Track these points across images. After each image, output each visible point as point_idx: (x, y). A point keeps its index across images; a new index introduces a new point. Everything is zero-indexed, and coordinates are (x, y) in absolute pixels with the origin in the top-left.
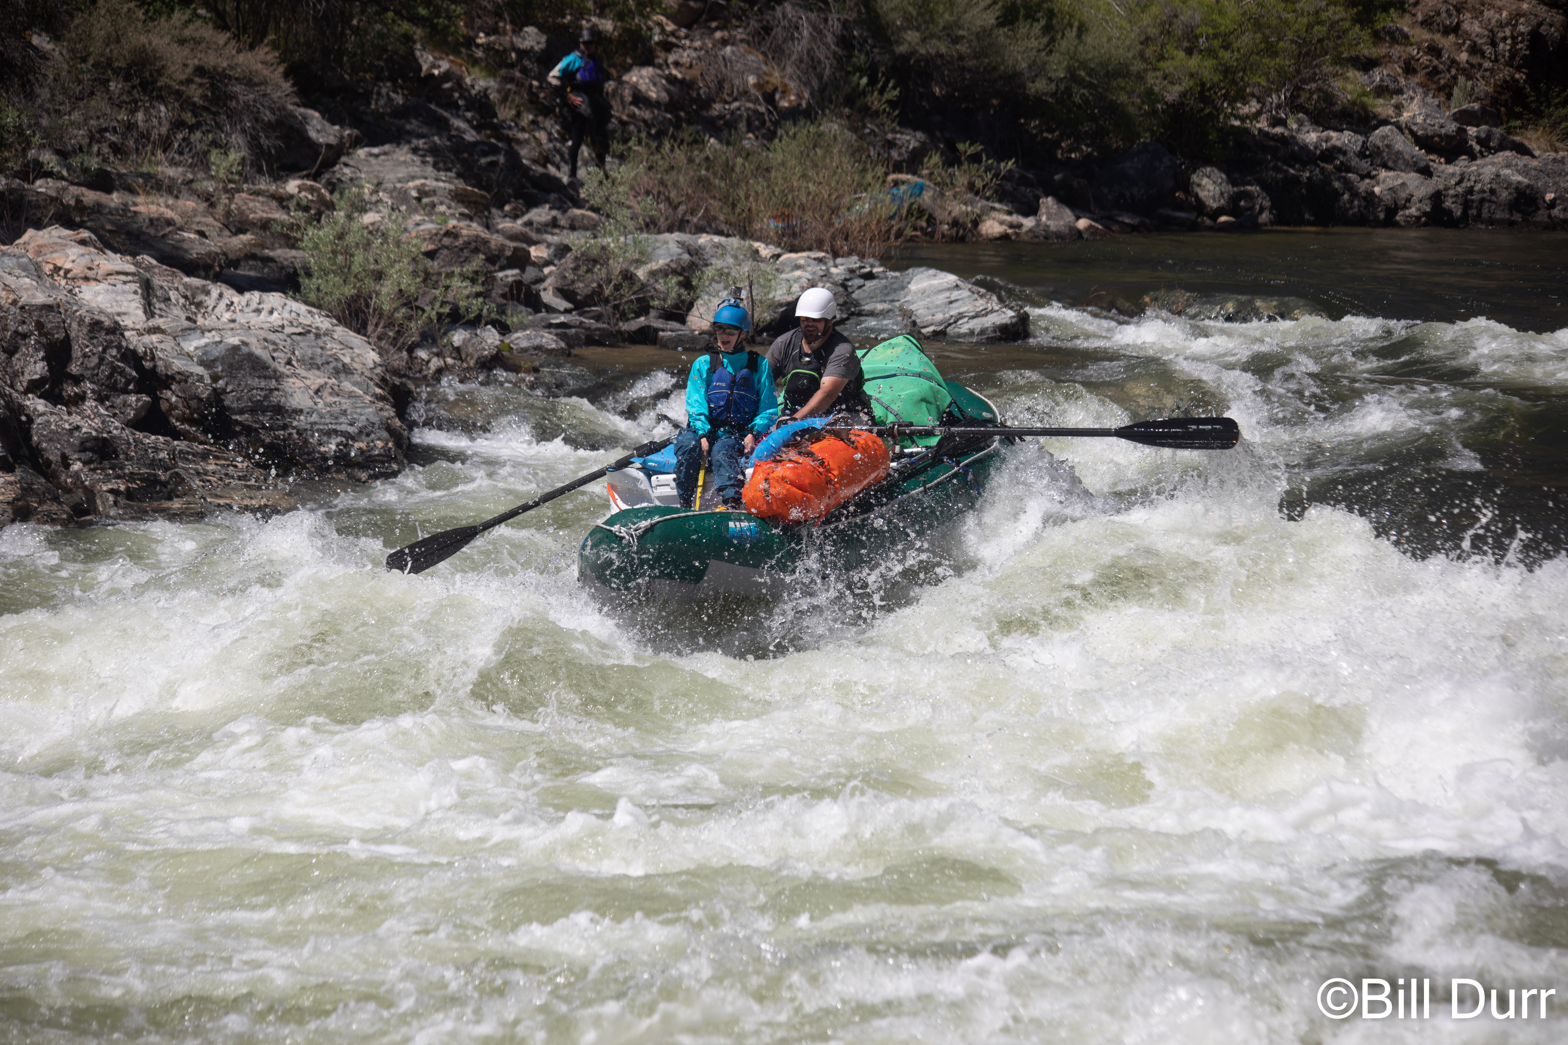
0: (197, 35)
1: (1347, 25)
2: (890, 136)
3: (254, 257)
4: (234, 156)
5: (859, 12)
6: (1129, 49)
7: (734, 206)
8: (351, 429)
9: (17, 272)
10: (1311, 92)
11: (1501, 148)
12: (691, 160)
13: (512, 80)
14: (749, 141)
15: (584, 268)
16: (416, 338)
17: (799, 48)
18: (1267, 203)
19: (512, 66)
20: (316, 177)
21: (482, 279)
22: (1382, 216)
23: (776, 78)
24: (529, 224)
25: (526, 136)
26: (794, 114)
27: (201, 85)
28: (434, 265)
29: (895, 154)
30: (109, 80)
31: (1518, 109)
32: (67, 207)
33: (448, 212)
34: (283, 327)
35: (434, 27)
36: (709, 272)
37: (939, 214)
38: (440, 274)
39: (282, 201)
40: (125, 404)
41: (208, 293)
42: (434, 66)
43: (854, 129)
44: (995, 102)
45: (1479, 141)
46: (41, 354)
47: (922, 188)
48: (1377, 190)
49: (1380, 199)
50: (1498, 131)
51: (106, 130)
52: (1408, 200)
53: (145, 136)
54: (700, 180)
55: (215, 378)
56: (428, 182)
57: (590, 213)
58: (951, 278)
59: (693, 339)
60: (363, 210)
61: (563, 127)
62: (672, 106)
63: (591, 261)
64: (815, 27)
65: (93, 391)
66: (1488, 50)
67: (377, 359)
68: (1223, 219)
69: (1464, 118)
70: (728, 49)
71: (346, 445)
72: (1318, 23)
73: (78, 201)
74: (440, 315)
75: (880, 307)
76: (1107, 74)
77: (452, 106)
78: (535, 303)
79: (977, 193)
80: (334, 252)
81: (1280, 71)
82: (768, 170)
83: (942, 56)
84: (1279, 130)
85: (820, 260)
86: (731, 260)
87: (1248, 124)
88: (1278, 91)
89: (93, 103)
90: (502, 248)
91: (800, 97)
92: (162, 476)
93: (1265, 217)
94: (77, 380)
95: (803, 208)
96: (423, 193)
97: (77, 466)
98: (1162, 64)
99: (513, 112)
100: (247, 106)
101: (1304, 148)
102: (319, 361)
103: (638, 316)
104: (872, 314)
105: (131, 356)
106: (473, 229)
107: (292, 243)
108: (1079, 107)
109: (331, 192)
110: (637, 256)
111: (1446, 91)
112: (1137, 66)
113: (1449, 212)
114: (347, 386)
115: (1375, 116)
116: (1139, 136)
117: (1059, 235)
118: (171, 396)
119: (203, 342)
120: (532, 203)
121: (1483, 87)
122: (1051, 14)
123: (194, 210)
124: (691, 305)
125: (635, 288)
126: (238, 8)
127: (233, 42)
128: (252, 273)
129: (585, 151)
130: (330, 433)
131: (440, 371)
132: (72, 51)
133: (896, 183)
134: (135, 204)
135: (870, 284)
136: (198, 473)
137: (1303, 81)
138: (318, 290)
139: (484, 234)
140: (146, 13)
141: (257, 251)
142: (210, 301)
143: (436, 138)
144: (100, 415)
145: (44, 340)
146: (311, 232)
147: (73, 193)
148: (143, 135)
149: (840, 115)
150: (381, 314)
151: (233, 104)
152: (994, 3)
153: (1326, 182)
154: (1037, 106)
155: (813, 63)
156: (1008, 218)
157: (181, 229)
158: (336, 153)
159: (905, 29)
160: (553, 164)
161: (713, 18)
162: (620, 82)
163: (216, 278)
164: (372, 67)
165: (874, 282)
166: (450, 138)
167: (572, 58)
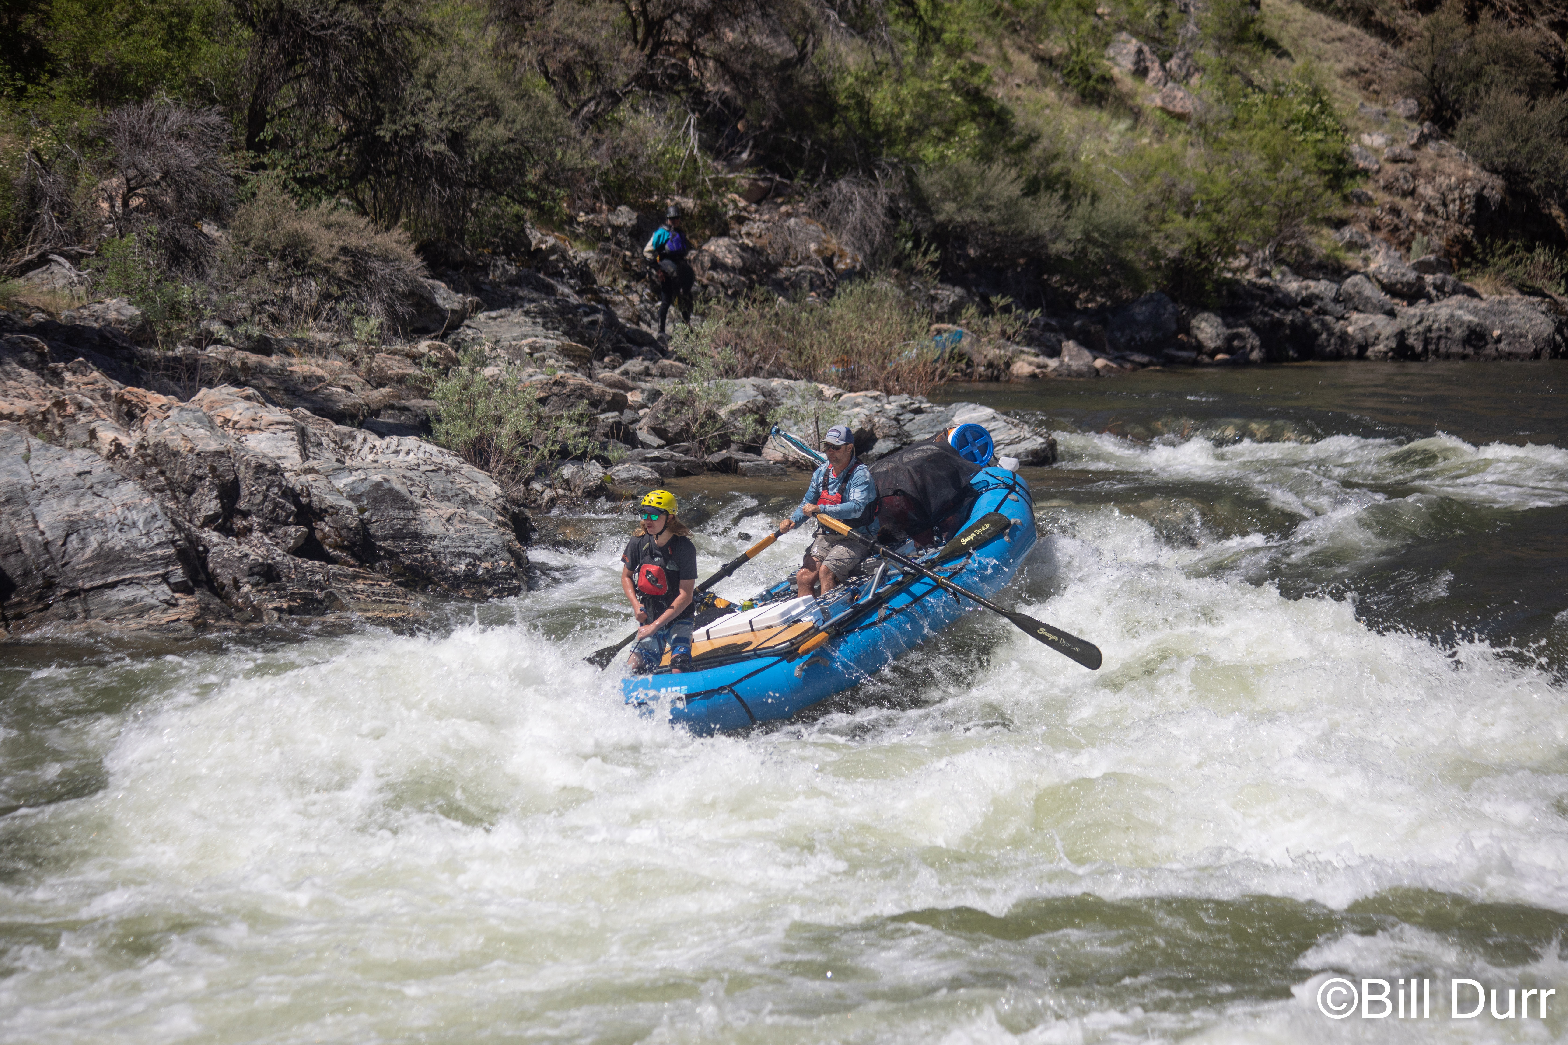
0: (341, 220)
1: (1320, 190)
2: (932, 292)
3: (392, 407)
4: (374, 322)
5: (904, 187)
6: (1135, 213)
7: (800, 354)
8: (478, 552)
9: (194, 424)
10: (1292, 248)
11: (1454, 292)
12: (762, 316)
13: (608, 251)
14: (812, 298)
15: (674, 410)
16: (531, 473)
17: (853, 218)
18: (1256, 342)
19: (608, 239)
20: (443, 338)
21: (586, 421)
22: (1355, 352)
23: (834, 244)
24: (626, 373)
25: (622, 298)
26: (850, 275)
27: (345, 262)
28: (545, 410)
29: (937, 307)
30: (267, 261)
31: (1467, 260)
32: (233, 368)
33: (557, 365)
34: (418, 465)
35: (541, 209)
36: (781, 410)
37: (977, 358)
38: (550, 417)
39: (415, 359)
40: (286, 534)
41: (354, 438)
42: (541, 241)
43: (902, 287)
44: (1022, 261)
45: (1436, 287)
46: (215, 493)
47: (961, 335)
48: (1350, 330)
49: (1353, 338)
50: (1451, 278)
52: (1377, 338)
53: (298, 307)
54: (772, 333)
55: (362, 510)
56: (539, 340)
57: (677, 363)
58: (990, 411)
59: (768, 469)
60: (484, 365)
62: (745, 270)
63: (681, 403)
64: (866, 200)
65: (259, 524)
66: (1440, 210)
67: (499, 491)
68: (1220, 357)
69: (1423, 267)
70: (792, 221)
71: (474, 565)
72: (1297, 189)
73: (244, 364)
74: (551, 453)
76: (1117, 235)
77: (558, 275)
78: (631, 440)
79: (1009, 339)
80: (461, 401)
81: (1265, 230)
82: (829, 323)
83: (975, 223)
84: (1265, 280)
85: (876, 398)
86: (799, 400)
87: (1238, 276)
88: (1263, 247)
89: (254, 280)
90: (603, 394)
91: (854, 260)
92: (319, 595)
93: (1255, 355)
94: (245, 515)
95: (860, 354)
96: (534, 349)
97: (246, 588)
98: (1163, 226)
99: (610, 279)
100: (384, 279)
101: (1287, 295)
102: (450, 494)
103: (720, 450)
105: (290, 494)
106: (578, 379)
107: (425, 394)
108: (1094, 264)
109: (457, 351)
110: (718, 398)
111: (1406, 245)
112: (1142, 228)
113: (1412, 348)
114: (474, 514)
115: (1346, 268)
116: (1146, 288)
117: (1079, 374)
118: (324, 527)
119: (351, 479)
120: (627, 355)
121: (1437, 242)
122: (1068, 185)
123: (341, 369)
124: (766, 439)
125: (718, 425)
126: (375, 196)
127: (372, 226)
128: (391, 421)
129: (672, 310)
130: (460, 555)
131: (553, 501)
132: (236, 236)
133: (939, 332)
134: (291, 365)
135: (919, 418)
136: (349, 592)
137: (1285, 239)
138: (447, 433)
139: (588, 383)
140: (298, 203)
141: (395, 402)
142: (356, 445)
143: (545, 303)
144: (265, 544)
145: (217, 481)
146: (440, 384)
147: (238, 357)
148: (296, 307)
149: (889, 275)
150: (501, 453)
151: (372, 278)
152: (1019, 176)
153: (1307, 324)
154: (1058, 264)
155: (865, 231)
156: (1036, 360)
157: (330, 385)
158: (460, 317)
159: (943, 200)
160: (645, 322)
161: (779, 195)
162: (701, 251)
163: (361, 426)
164: (489, 243)
165: (923, 416)
166: (556, 302)
167: (661, 233)
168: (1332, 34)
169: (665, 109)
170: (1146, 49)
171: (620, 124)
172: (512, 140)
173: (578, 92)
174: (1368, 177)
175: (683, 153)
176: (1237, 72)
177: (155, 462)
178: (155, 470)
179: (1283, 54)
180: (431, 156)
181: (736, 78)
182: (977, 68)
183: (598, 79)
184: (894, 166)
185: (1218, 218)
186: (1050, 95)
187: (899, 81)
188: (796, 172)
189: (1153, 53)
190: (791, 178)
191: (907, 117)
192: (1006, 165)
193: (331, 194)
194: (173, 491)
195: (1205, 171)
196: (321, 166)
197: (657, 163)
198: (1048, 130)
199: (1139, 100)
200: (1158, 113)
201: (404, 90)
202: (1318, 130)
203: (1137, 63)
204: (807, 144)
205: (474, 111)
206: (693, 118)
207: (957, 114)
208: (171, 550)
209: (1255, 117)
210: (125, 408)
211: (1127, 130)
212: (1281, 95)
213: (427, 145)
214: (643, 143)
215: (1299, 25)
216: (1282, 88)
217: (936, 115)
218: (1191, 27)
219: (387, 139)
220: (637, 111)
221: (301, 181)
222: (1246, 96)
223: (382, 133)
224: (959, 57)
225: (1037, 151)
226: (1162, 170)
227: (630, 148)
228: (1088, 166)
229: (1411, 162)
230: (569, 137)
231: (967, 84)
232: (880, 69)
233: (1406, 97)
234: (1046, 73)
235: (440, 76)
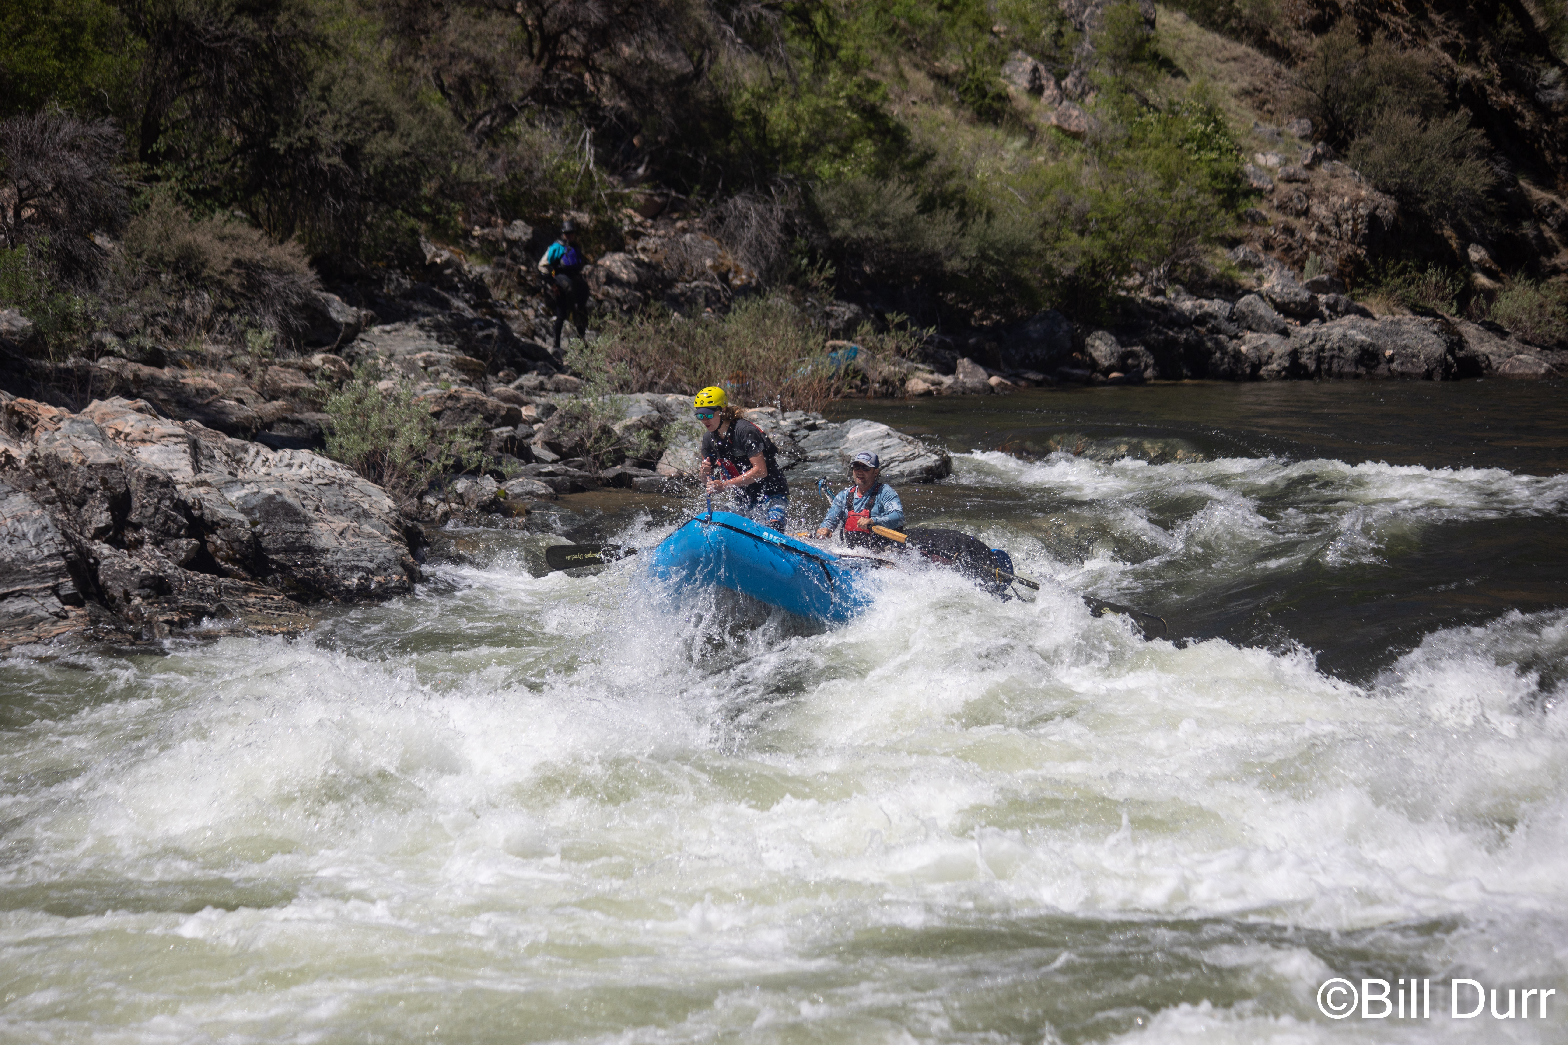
0: (234, 232)
1: (1214, 209)
2: (828, 309)
3: (285, 420)
4: (267, 334)
5: (800, 203)
6: (1031, 231)
7: (695, 369)
8: (371, 566)
9: (85, 436)
10: (1186, 267)
11: (1347, 312)
12: (657, 331)
13: (503, 266)
14: (707, 314)
15: (568, 424)
16: (425, 487)
17: (749, 234)
18: (1151, 361)
19: (503, 254)
20: (337, 351)
21: (480, 435)
22: (1248, 370)
23: (729, 260)
24: (520, 387)
25: (516, 312)
26: (745, 291)
27: (239, 275)
28: (439, 424)
29: (832, 324)
30: (159, 273)
31: (1360, 279)
32: (125, 380)
33: (451, 379)
34: (311, 479)
35: (436, 222)
36: (676, 426)
37: (872, 375)
38: (444, 431)
39: (309, 372)
40: (177, 547)
41: (246, 451)
42: (436, 255)
43: (797, 303)
44: (917, 278)
45: (1328, 306)
46: (106, 505)
47: (856, 352)
48: (1244, 349)
49: (1247, 357)
50: (1344, 298)
51: (158, 315)
52: (1270, 357)
53: (191, 319)
54: (667, 348)
55: (254, 524)
56: (433, 353)
57: (572, 378)
58: (883, 428)
59: (662, 485)
60: (378, 378)
61: (547, 305)
62: (640, 286)
63: (574, 418)
64: (761, 216)
65: (150, 537)
66: (1334, 229)
67: (392, 505)
68: (1114, 375)
69: (1316, 287)
70: (688, 236)
71: (366, 579)
72: (1191, 208)
73: (136, 376)
74: (445, 467)
75: (823, 453)
76: (1012, 253)
77: (453, 289)
78: (526, 455)
79: (903, 356)
80: (354, 415)
81: (1159, 249)
82: (724, 339)
83: (871, 239)
84: (1159, 299)
85: (771, 415)
87: (1133, 294)
88: (1157, 266)
89: (147, 292)
90: (497, 409)
91: (750, 276)
93: (1149, 373)
94: (137, 527)
95: (755, 370)
96: (428, 363)
97: (137, 601)
98: (1058, 244)
99: (505, 293)
100: (278, 291)
101: (1181, 314)
102: (342, 508)
103: (615, 465)
104: (816, 459)
105: (182, 506)
106: (472, 393)
107: (318, 408)
108: (989, 281)
109: (351, 364)
110: (613, 413)
111: (1299, 265)
112: (1038, 246)
113: (1305, 367)
114: (367, 528)
115: (1240, 287)
116: (1040, 306)
117: (974, 390)
118: (216, 540)
119: (243, 492)
120: (522, 370)
121: (1330, 261)
122: (963, 203)
123: (234, 381)
124: (660, 454)
125: (613, 441)
126: (269, 209)
127: (265, 238)
128: (284, 434)
129: (567, 325)
130: (353, 569)
131: (446, 516)
132: (129, 248)
133: (834, 349)
134: (183, 377)
135: (814, 434)
136: (241, 606)
137: (1180, 258)
138: (341, 446)
139: (482, 397)
140: (191, 215)
141: (288, 415)
142: (248, 458)
143: (440, 317)
144: (156, 557)
145: (108, 494)
146: (333, 397)
147: (131, 369)
148: (189, 319)
149: (785, 291)
150: (395, 467)
151: (266, 291)
152: (915, 194)
153: (1201, 342)
154: (953, 281)
155: (760, 248)
156: (930, 377)
157: (223, 397)
158: (354, 331)
159: (839, 217)
160: (540, 336)
161: (674, 210)
162: (596, 265)
163: (253, 439)
164: (384, 257)
165: (817, 432)
166: (451, 316)
167: (556, 248)
168: (1227, 54)
169: (560, 124)
170: (1041, 67)
171: (516, 138)
172: (406, 154)
173: (474, 106)
174: (1262, 197)
175: (579, 167)
176: (1132, 91)
177: (46, 474)
178: (45, 482)
179: (1177, 73)
180: (326, 168)
181: (632, 93)
182: (873, 85)
183: (493, 93)
184: (790, 182)
185: (1112, 236)
186: (945, 112)
187: (796, 97)
188: (692, 188)
189: (1049, 71)
190: (687, 194)
191: (803, 133)
192: (901, 182)
193: (224, 206)
194: (64, 503)
195: (1100, 189)
196: (215, 178)
197: (552, 177)
198: (944, 148)
199: (1034, 118)
200: (1054, 131)
201: (299, 102)
202: (1212, 150)
203: (1032, 81)
204: (703, 160)
205: (368, 124)
206: (588, 133)
207: (853, 131)
208: (62, 562)
209: (1150, 136)
210: (15, 419)
211: (1023, 148)
212: (1175, 114)
213: (322, 158)
214: (538, 158)
215: (1194, 44)
216: (1177, 108)
217: (832, 132)
218: (1087, 45)
219: (282, 152)
220: (532, 125)
221: (194, 193)
222: (1141, 115)
223: (276, 145)
224: (855, 74)
225: (933, 168)
226: (1057, 188)
227: (526, 163)
228: (984, 183)
229: (1304, 181)
230: (464, 151)
231: (862, 101)
232: (776, 85)
233: (1300, 118)
234: (942, 90)
235: (335, 89)
